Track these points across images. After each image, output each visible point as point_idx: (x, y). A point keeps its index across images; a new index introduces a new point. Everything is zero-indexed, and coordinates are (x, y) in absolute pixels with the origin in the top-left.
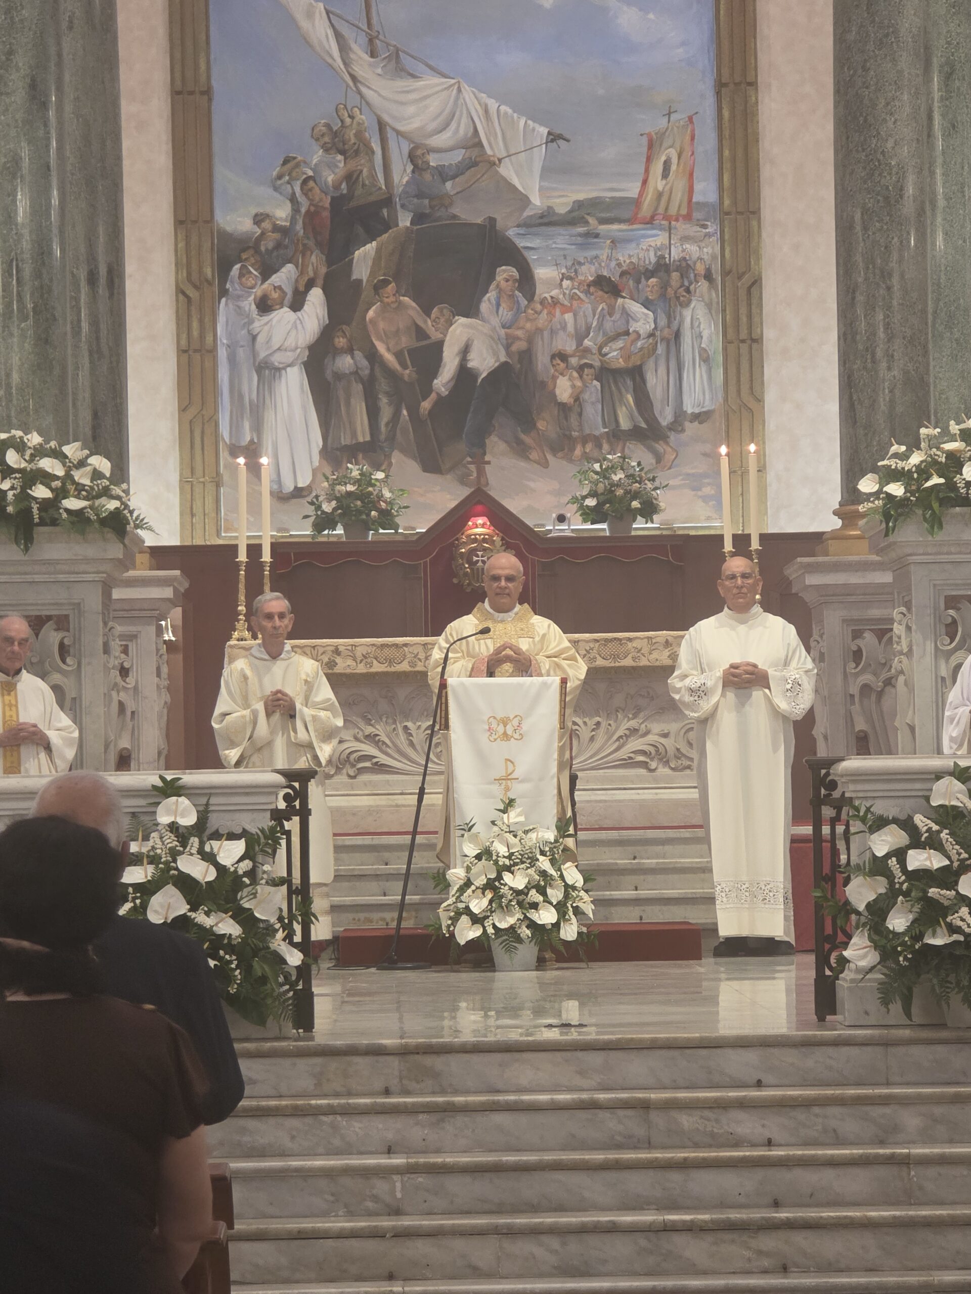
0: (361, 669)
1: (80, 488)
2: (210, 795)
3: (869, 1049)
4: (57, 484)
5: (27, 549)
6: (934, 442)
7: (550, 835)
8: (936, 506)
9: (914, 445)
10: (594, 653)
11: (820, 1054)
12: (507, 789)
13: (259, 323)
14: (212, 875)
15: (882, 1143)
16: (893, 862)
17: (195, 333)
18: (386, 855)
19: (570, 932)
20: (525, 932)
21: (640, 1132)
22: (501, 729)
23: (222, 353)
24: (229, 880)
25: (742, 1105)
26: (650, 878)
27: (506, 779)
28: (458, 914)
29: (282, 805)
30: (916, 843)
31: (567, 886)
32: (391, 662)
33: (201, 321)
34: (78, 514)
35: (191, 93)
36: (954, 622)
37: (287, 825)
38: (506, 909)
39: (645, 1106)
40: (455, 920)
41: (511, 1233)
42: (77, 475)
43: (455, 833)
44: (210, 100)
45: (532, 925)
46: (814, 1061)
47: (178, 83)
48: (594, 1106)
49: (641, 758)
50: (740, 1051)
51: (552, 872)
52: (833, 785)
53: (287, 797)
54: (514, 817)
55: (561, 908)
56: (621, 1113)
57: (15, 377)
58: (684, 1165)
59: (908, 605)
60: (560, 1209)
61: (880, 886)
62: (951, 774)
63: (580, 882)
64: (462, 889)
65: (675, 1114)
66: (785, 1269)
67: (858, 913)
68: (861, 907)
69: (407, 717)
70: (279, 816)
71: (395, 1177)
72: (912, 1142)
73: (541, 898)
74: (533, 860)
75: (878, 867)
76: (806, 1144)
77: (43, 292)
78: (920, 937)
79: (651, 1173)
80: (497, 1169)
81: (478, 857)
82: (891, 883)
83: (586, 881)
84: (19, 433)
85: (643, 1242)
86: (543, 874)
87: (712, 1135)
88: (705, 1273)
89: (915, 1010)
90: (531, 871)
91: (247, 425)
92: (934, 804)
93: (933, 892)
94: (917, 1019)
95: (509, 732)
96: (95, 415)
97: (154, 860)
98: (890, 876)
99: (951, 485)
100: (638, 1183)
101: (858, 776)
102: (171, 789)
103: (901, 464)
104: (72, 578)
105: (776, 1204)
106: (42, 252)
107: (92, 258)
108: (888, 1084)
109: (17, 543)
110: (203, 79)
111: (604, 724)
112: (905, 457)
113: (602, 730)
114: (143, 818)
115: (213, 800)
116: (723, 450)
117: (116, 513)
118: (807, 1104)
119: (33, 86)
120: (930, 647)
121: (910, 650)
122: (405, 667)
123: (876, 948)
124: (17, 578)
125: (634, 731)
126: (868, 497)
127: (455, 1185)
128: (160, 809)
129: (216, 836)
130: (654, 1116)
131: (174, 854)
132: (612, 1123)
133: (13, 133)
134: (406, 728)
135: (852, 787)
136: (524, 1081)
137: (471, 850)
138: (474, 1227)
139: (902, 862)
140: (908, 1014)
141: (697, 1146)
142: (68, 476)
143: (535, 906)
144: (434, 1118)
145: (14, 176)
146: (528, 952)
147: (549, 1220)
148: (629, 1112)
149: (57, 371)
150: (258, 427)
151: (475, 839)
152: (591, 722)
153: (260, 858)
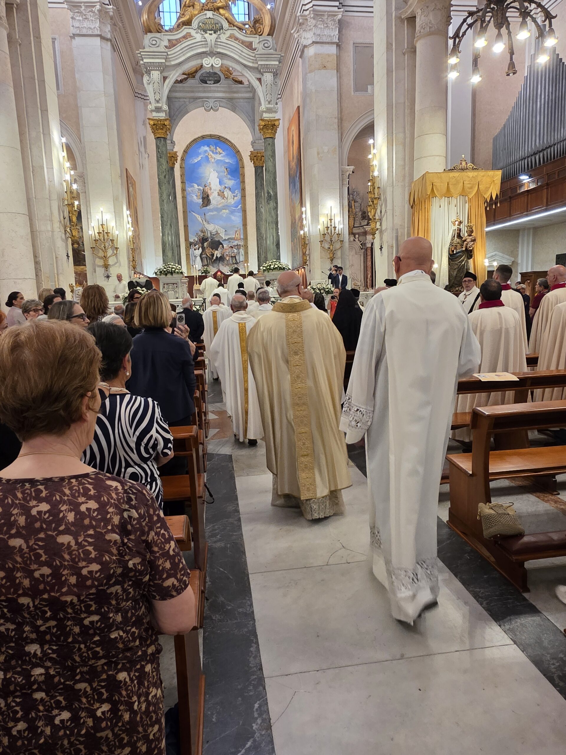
6: (268, 263)
13: (195, 251)
23: (191, 255)
34: (178, 272)
42: (177, 268)
44: (188, 227)
47: (185, 225)
77: (172, 247)
84: (171, 263)
99: (270, 268)
103: (265, 266)
104: (177, 279)
106: (172, 243)
107: (176, 244)
109: (171, 275)
117: (182, 272)
119: (170, 225)
124: (171, 279)
126: (261, 269)
133: (168, 230)
145: (169, 235)
149: (175, 257)
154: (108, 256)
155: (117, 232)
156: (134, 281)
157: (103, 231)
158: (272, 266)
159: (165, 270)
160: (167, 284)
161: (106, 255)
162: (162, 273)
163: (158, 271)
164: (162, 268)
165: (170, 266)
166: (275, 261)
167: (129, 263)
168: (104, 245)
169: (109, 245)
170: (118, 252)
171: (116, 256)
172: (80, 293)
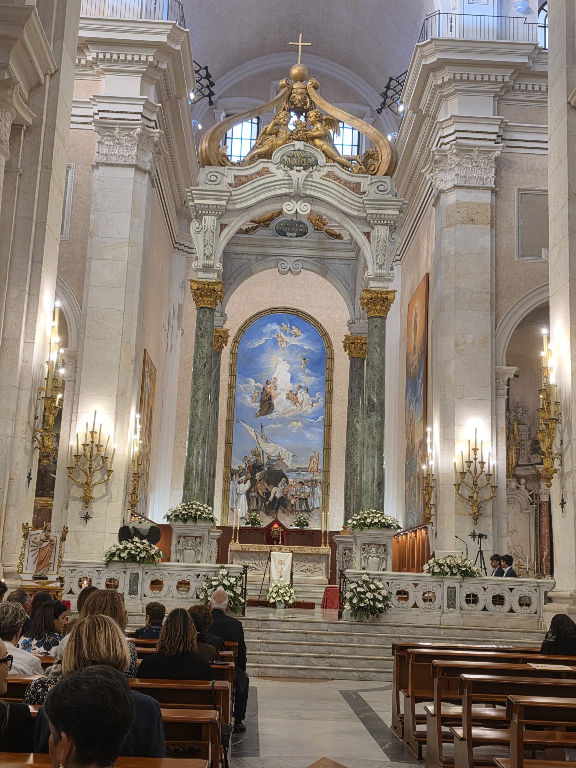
0: (254, 550)
1: (206, 513)
3: (348, 625)
4: (202, 512)
5: (195, 524)
6: (362, 514)
7: (288, 583)
8: (362, 526)
9: (358, 515)
10: (296, 550)
11: (339, 625)
12: (281, 574)
13: (238, 486)
14: (229, 584)
15: (350, 643)
16: (354, 590)
18: (257, 586)
19: (291, 602)
21: (305, 638)
22: (281, 562)
23: (231, 491)
24: (232, 585)
25: (324, 634)
26: (306, 593)
27: (281, 572)
29: (242, 572)
30: (359, 586)
31: (291, 593)
32: (260, 549)
34: (205, 517)
35: (229, 443)
36: (364, 548)
37: (243, 576)
38: (280, 597)
39: (307, 633)
40: (270, 598)
41: (281, 656)
42: (205, 510)
43: (271, 581)
44: (232, 445)
45: (284, 600)
46: (337, 627)
47: (227, 441)
48: (297, 633)
49: (305, 570)
50: (324, 624)
52: (344, 575)
53: (243, 570)
54: (282, 579)
55: (290, 597)
57: (196, 492)
58: (313, 645)
59: (356, 544)
60: (290, 652)
61: (352, 594)
62: (366, 574)
63: (293, 593)
64: (271, 592)
65: (312, 635)
66: (331, 666)
67: (347, 599)
69: (262, 560)
70: (242, 574)
71: (260, 644)
72: (354, 643)
74: (285, 588)
75: (352, 590)
76: (336, 642)
77: (202, 476)
78: (358, 604)
79: (307, 646)
80: (278, 643)
82: (354, 594)
83: (295, 592)
84: (196, 502)
85: (305, 659)
86: (287, 590)
87: (318, 640)
88: (316, 666)
90: (285, 590)
91: (234, 505)
92: (363, 579)
93: (362, 596)
96: (208, 500)
97: (219, 581)
98: (353, 592)
99: (365, 523)
100: (304, 648)
101: (349, 573)
102: (222, 567)
104: (203, 529)
105: (330, 653)
107: (210, 472)
108: (351, 632)
109: (194, 522)
110: (231, 441)
111: (298, 564)
112: (356, 517)
114: (217, 573)
115: (230, 570)
116: (323, 514)
117: (212, 518)
118: (336, 635)
119: (204, 439)
120: (360, 552)
121: (356, 553)
122: (262, 550)
123: (351, 606)
124: (193, 529)
125: (304, 565)
126: (349, 524)
127: (270, 645)
128: (220, 571)
129: (230, 577)
130: (308, 635)
131: (222, 579)
132: (300, 636)
133: (199, 447)
134: (262, 562)
136: (284, 627)
137: (274, 585)
138: (274, 654)
139: (356, 590)
140: (356, 619)
141: (315, 642)
143: (285, 596)
144: (267, 633)
145: (199, 455)
146: (283, 605)
147: (288, 654)
148: (303, 634)
149: (203, 491)
150: (236, 505)
151: (274, 583)
153: (238, 581)
154: (93, 483)
155: (115, 446)
156: (131, 526)
157: (92, 442)
158: (369, 520)
159: (184, 512)
160: (184, 537)
161: (89, 481)
162: (179, 518)
163: (172, 514)
164: (180, 508)
165: (194, 506)
166: (374, 511)
167: (126, 498)
168: (91, 465)
169: (99, 465)
170: (110, 478)
171: (106, 484)
172: (38, 540)
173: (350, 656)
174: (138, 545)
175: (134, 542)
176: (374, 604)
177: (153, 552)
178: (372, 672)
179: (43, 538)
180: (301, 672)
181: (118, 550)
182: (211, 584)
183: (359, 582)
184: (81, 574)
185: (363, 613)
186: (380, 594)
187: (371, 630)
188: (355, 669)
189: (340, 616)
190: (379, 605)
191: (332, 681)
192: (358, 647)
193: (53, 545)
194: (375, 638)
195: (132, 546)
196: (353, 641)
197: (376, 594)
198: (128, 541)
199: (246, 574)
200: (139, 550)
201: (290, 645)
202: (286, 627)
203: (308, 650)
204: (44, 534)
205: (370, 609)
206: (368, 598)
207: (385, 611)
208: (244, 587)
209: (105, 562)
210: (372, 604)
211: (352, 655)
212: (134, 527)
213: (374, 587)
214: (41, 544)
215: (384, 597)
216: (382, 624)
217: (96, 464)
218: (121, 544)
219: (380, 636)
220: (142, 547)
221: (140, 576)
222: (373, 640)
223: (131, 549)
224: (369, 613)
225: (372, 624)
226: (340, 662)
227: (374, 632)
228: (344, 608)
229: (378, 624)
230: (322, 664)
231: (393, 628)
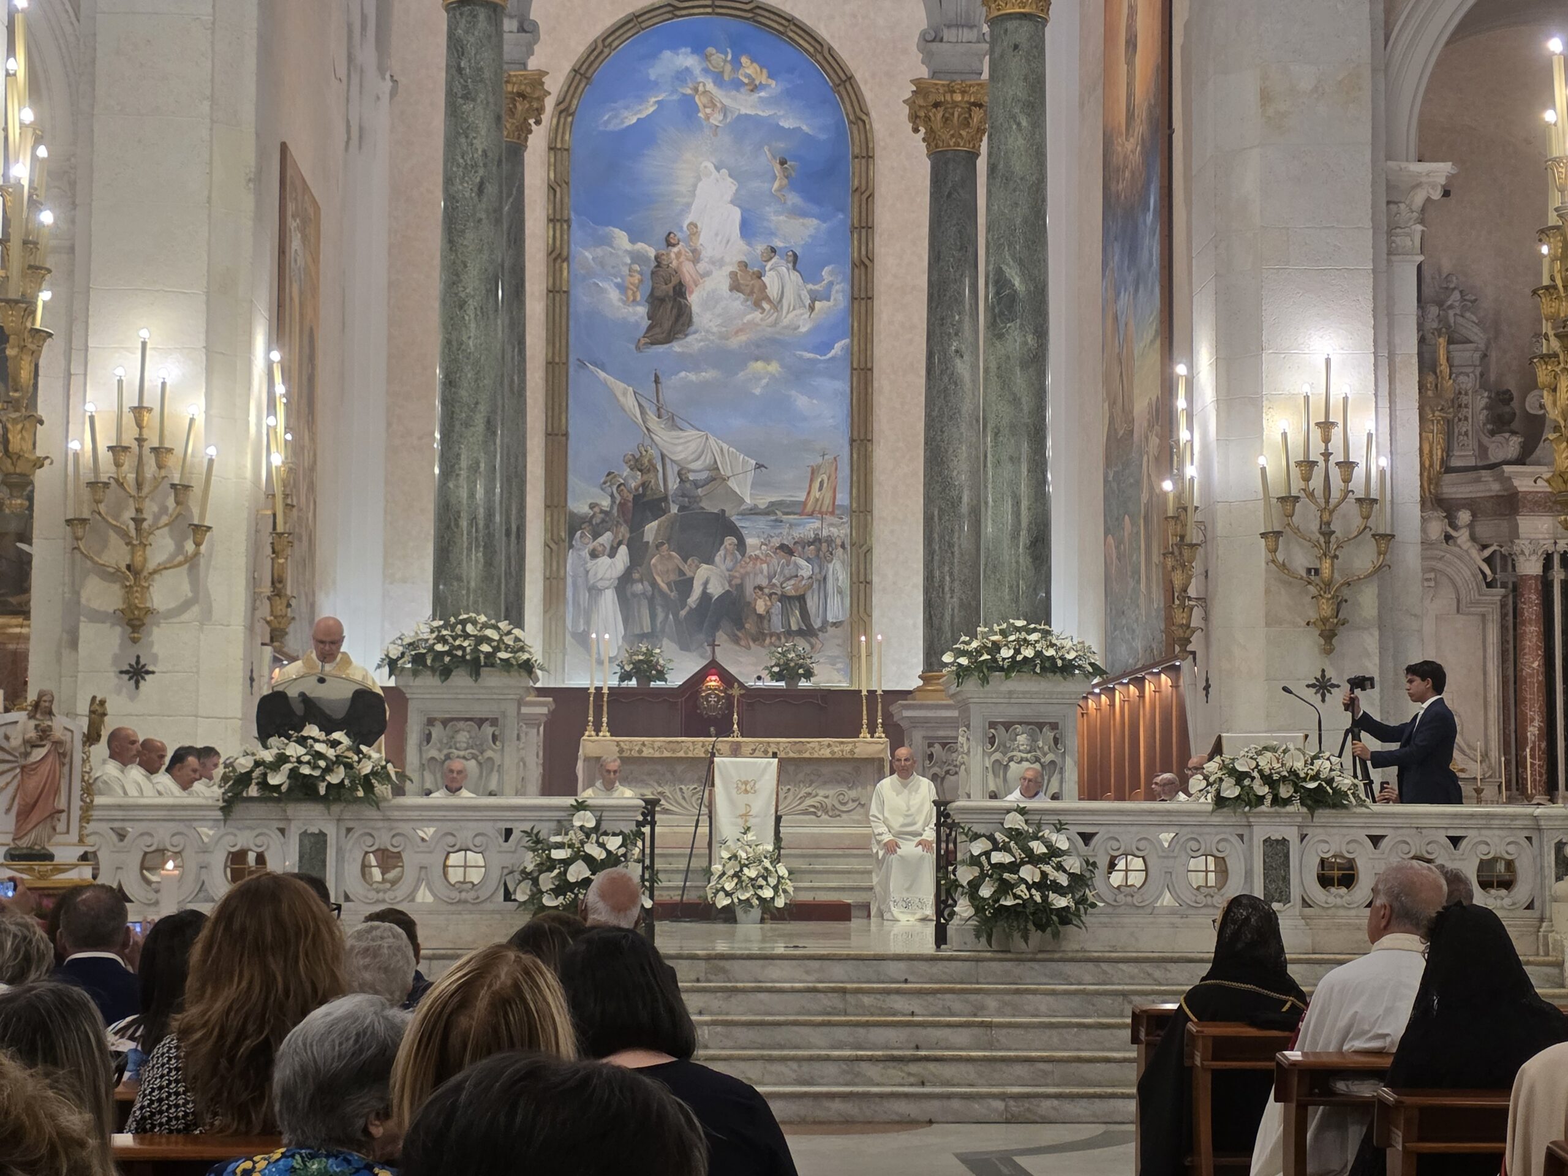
0: (657, 755)
1: (507, 646)
2: (602, 811)
3: (968, 963)
4: (495, 644)
5: (476, 681)
6: (985, 635)
7: (770, 848)
8: (985, 670)
9: (973, 636)
10: (788, 749)
11: (940, 963)
12: (746, 821)
13: (591, 564)
14: (604, 855)
15: (975, 1015)
16: (983, 858)
17: (554, 568)
18: (670, 859)
19: (780, 903)
20: (755, 902)
21: (841, 1006)
22: (743, 787)
23: (569, 581)
24: (613, 858)
25: (898, 992)
26: (819, 876)
27: (745, 816)
28: (718, 891)
29: (641, 818)
30: (996, 848)
31: (779, 877)
32: (674, 751)
33: (558, 562)
34: (507, 660)
35: (557, 435)
36: (994, 736)
37: (643, 829)
38: (745, 889)
39: (844, 991)
40: (715, 894)
41: (771, 1059)
42: (506, 639)
43: (715, 845)
44: (567, 439)
45: (759, 898)
46: (937, 968)
47: (550, 429)
48: (815, 990)
49: (812, 810)
50: (896, 962)
51: (771, 868)
52: (948, 816)
53: (643, 814)
54: (750, 837)
55: (775, 888)
56: (830, 995)
57: (473, 584)
58: (867, 1024)
59: (968, 727)
60: (797, 1047)
61: (976, 871)
62: (1015, 810)
63: (786, 875)
64: (720, 877)
65: (860, 996)
66: (923, 1084)
67: (962, 887)
68: (965, 884)
69: (681, 782)
70: (640, 824)
71: (706, 1028)
72: (989, 1016)
73: (764, 883)
74: (761, 861)
75: (974, 861)
76: (933, 1015)
77: (488, 537)
78: (998, 900)
79: (847, 1029)
80: (762, 1024)
81: (730, 859)
82: (982, 870)
83: (790, 873)
84: (474, 615)
85: (844, 1067)
86: (766, 869)
87: (881, 1008)
88: (878, 1085)
89: (993, 942)
90: (760, 867)
91: (582, 621)
92: (1006, 827)
93: (1006, 875)
94: (995, 947)
95: (748, 788)
96: (507, 609)
97: (571, 846)
98: (981, 866)
99: (994, 660)
100: (841, 1033)
101: (964, 810)
102: (580, 807)
103: (966, 647)
104: (501, 697)
105: (917, 1048)
106: (490, 515)
107: (508, 522)
108: (978, 983)
109: (471, 676)
110: (564, 427)
111: (792, 790)
112: (967, 643)
113: (791, 793)
114: (565, 823)
115: (604, 814)
116: (863, 638)
117: (528, 660)
118: (935, 992)
119: (488, 422)
120: (980, 749)
121: (969, 751)
122: (681, 754)
123: (973, 906)
124: (470, 696)
125: (809, 794)
126: (946, 665)
127: (737, 1032)
128: (575, 818)
129: (606, 834)
130: (848, 996)
131: (582, 843)
132: (825, 1001)
133: (476, 448)
134: (681, 789)
135: (961, 816)
136: (774, 976)
137: (725, 855)
138: (750, 1056)
139: (988, 859)
140: (990, 944)
141: (872, 1015)
142: (501, 640)
143: (761, 887)
144: (725, 995)
145: (476, 472)
146: (756, 913)
147: (793, 1053)
148: (835, 995)
149: (496, 581)
150: (588, 623)
151: (728, 849)
152: (785, 789)
153: (629, 847)
154: (151, 565)
155: (212, 451)
157: (140, 440)
158: (1006, 653)
159: (439, 647)
160: (445, 722)
161: (138, 559)
162: (425, 665)
163: (403, 654)
164: (425, 636)
165: (470, 628)
166: (1020, 623)
167: (254, 609)
168: (139, 511)
169: (164, 510)
170: (203, 548)
171: (190, 569)
172: (16, 742)
173: (980, 1054)
174: (320, 747)
175: (305, 738)
176: (1045, 898)
177: (366, 768)
178: (1048, 1096)
179: (32, 734)
180: (837, 1106)
181: (258, 764)
182: (549, 857)
183: (999, 836)
184: (148, 840)
185: (1010, 926)
186: (1060, 867)
187: (1034, 976)
188: (995, 1090)
189: (941, 937)
190: (1060, 902)
191: (928, 1129)
192: (1001, 1026)
193: (64, 755)
194: (1049, 998)
195: (301, 750)
196: (983, 1007)
197: (1047, 868)
198: (289, 737)
199: (653, 824)
200: (322, 763)
201: (795, 1028)
202: (779, 975)
203: (851, 1040)
204: (32, 723)
205: (1033, 914)
206: (1026, 883)
207: (1079, 917)
208: (647, 862)
209: (221, 804)
210: (1038, 899)
211: (985, 1049)
212: (303, 695)
213: (1045, 850)
214: (26, 755)
215: (1072, 876)
216: (1070, 955)
217: (156, 509)
218: (265, 747)
219: (1066, 993)
220: (331, 753)
221: (331, 840)
222: (1043, 1003)
223: (299, 761)
224: (1031, 926)
225: (1040, 956)
226: (948, 1071)
227: (1045, 980)
228: (952, 914)
229: (1057, 956)
230: (898, 1080)
231: (1104, 966)
